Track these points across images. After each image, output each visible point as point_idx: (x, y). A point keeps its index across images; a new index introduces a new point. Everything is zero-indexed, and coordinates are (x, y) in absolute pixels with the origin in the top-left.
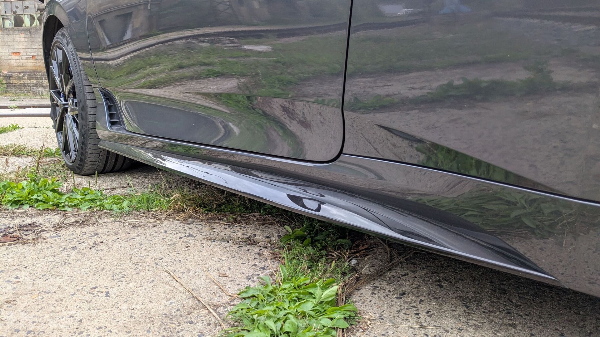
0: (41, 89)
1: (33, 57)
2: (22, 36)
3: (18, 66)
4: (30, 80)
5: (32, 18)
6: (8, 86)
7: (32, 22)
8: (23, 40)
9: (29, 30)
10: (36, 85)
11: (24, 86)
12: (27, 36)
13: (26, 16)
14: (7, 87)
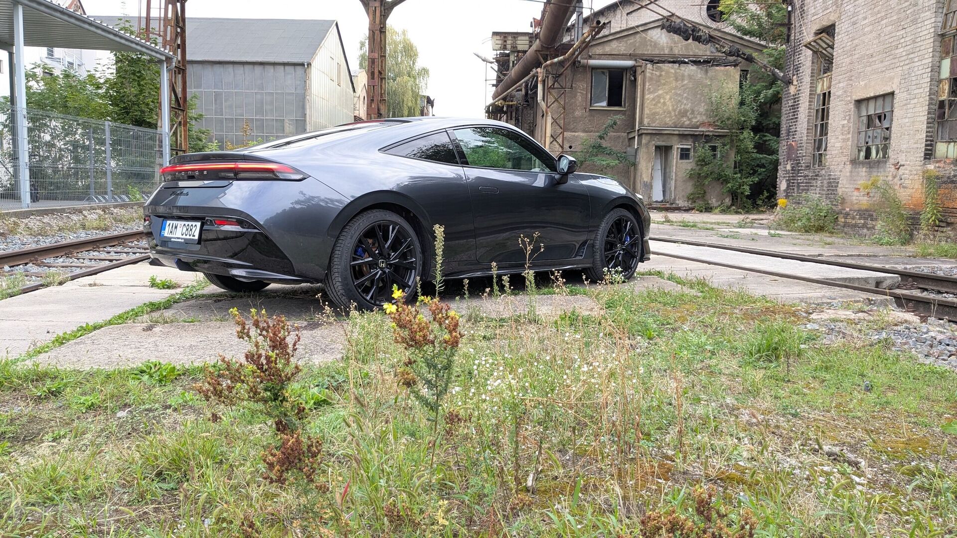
0: (865, 230)
1: (868, 193)
2: (864, 169)
3: (856, 204)
4: (859, 219)
5: (878, 150)
6: (846, 225)
7: (877, 153)
8: (864, 174)
10: (864, 226)
11: (855, 226)
12: (868, 170)
13: (874, 147)
14: (844, 226)
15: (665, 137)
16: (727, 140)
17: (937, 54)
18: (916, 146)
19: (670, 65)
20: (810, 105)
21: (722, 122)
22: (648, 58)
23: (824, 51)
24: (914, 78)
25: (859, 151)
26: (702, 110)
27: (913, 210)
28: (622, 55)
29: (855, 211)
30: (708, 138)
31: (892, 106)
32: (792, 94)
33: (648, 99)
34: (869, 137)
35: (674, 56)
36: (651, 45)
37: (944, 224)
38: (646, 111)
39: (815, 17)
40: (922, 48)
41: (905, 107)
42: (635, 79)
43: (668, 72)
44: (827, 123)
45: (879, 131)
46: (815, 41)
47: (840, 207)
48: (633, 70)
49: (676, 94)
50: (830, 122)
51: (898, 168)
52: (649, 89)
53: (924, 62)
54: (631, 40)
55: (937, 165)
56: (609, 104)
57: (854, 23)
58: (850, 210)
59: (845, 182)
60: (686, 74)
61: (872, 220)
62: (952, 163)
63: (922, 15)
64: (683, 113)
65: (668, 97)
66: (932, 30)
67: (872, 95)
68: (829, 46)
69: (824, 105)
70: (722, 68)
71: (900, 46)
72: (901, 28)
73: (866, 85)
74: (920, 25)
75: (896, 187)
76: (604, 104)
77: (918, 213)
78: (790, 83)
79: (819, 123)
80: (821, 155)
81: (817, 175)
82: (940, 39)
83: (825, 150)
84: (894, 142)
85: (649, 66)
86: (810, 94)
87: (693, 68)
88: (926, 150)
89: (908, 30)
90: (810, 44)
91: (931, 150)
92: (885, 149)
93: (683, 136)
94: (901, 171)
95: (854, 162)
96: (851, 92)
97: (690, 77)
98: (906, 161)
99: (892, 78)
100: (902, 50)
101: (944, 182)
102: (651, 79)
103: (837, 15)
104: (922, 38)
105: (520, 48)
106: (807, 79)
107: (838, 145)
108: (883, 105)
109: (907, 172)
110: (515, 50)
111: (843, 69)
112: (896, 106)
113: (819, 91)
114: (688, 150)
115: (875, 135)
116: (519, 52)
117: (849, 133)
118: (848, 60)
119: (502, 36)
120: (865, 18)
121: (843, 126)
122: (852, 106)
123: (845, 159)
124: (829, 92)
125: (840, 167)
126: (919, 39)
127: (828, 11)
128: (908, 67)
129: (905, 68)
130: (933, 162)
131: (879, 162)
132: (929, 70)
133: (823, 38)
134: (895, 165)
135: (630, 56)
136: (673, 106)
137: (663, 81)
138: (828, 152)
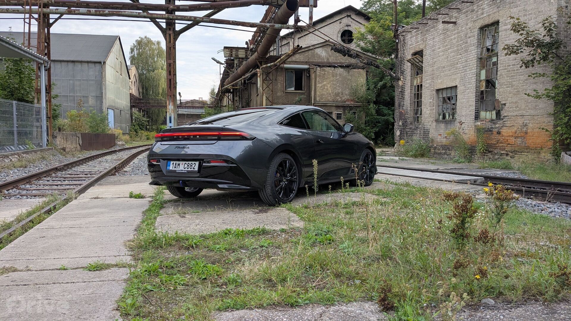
1: (446, 137)
2: (443, 125)
3: (440, 142)
4: (442, 150)
7: (449, 116)
8: (443, 127)
9: (447, 122)
10: (445, 154)
11: (440, 153)
12: (445, 125)
13: (447, 113)
15: (328, 107)
16: (361, 109)
17: (479, 68)
18: (470, 113)
19: (330, 68)
20: (411, 91)
21: (358, 99)
22: (316, 64)
23: (417, 64)
24: (467, 79)
25: (439, 115)
26: (347, 93)
27: (470, 145)
28: (302, 62)
29: (440, 146)
30: (351, 108)
31: (456, 93)
32: (400, 85)
33: (318, 87)
34: (444, 108)
35: (329, 63)
36: (317, 57)
37: (487, 152)
38: (318, 93)
39: (412, 46)
40: (471, 64)
41: (463, 94)
42: (310, 76)
43: (328, 72)
44: (421, 101)
45: (449, 105)
46: (413, 59)
47: (431, 144)
48: (308, 70)
49: (333, 84)
50: (423, 100)
51: (462, 124)
52: (319, 81)
53: (472, 71)
54: (306, 54)
55: (482, 122)
56: (296, 89)
57: (434, 51)
58: (437, 146)
59: (433, 131)
60: (338, 73)
61: (449, 150)
62: (490, 121)
63: (470, 48)
64: (337, 95)
65: (329, 86)
66: (476, 56)
67: (445, 87)
68: (420, 61)
69: (418, 91)
70: (357, 70)
71: (459, 63)
72: (459, 54)
73: (441, 82)
74: (469, 53)
75: (461, 134)
76: (293, 89)
77: (474, 147)
78: (399, 80)
79: (416, 100)
80: (418, 117)
81: (417, 128)
82: (480, 60)
83: (421, 114)
84: (458, 111)
85: (318, 69)
86: (411, 86)
87: (341, 70)
88: (475, 115)
89: (463, 55)
90: (410, 60)
91: (478, 115)
92: (453, 114)
93: (338, 107)
94: (463, 125)
95: (437, 121)
96: (434, 85)
97: (340, 75)
98: (465, 120)
99: (455, 79)
100: (460, 65)
101: (486, 131)
102: (320, 76)
103: (424, 46)
104: (471, 60)
105: (240, 56)
106: (409, 78)
107: (428, 112)
108: (451, 92)
109: (466, 126)
110: (237, 57)
111: (429, 73)
112: (458, 93)
113: (415, 84)
114: (340, 114)
115: (447, 107)
116: (239, 58)
117: (434, 106)
118: (431, 69)
119: (229, 50)
120: (439, 48)
121: (430, 102)
122: (434, 92)
123: (432, 119)
124: (421, 85)
125: (430, 123)
126: (469, 60)
127: (419, 43)
128: (463, 74)
129: (462, 74)
130: (480, 121)
131: (451, 121)
132: (475, 75)
133: (417, 57)
134: (460, 123)
135: (306, 63)
136: (332, 90)
137: (326, 77)
138: (422, 116)
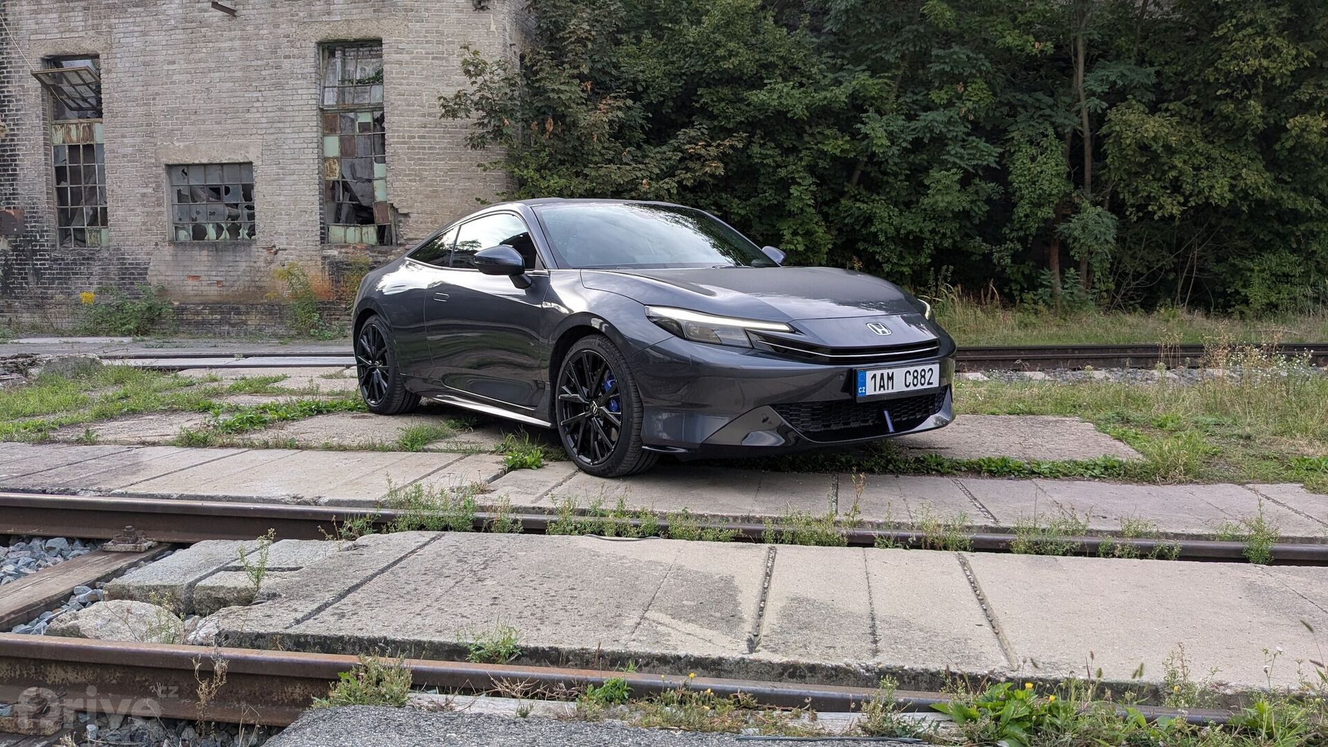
1: (218, 282)
3: (196, 296)
5: (219, 229)
6: (181, 323)
8: (205, 258)
9: (214, 246)
13: (211, 225)
14: (179, 325)
17: (321, 130)
24: (287, 152)
25: (179, 229)
29: (196, 304)
31: (248, 179)
34: (198, 213)
39: (43, 37)
40: (296, 119)
41: (277, 183)
46: (61, 73)
47: (161, 301)
50: (110, 186)
51: (276, 253)
53: (302, 135)
55: (343, 250)
58: (185, 304)
59: (162, 268)
66: (311, 101)
67: (205, 161)
69: (76, 161)
72: (251, 89)
73: (187, 147)
74: (289, 92)
77: (322, 303)
79: (68, 185)
80: (80, 230)
81: (86, 259)
82: (321, 114)
83: (97, 223)
84: (261, 221)
86: (45, 144)
89: (267, 94)
91: (323, 234)
94: (281, 256)
96: (155, 153)
98: (289, 244)
99: (243, 146)
103: (101, 45)
104: (296, 108)
106: (34, 122)
107: (136, 219)
108: (222, 176)
109: (292, 257)
111: (128, 119)
112: (256, 180)
113: (60, 141)
118: (138, 110)
121: (144, 195)
122: (162, 171)
123: (155, 238)
124: (91, 146)
125: (149, 248)
127: (74, 35)
128: (273, 137)
129: (267, 137)
130: (336, 247)
132: (316, 145)
133: (83, 72)
134: (269, 249)
138: (108, 228)
